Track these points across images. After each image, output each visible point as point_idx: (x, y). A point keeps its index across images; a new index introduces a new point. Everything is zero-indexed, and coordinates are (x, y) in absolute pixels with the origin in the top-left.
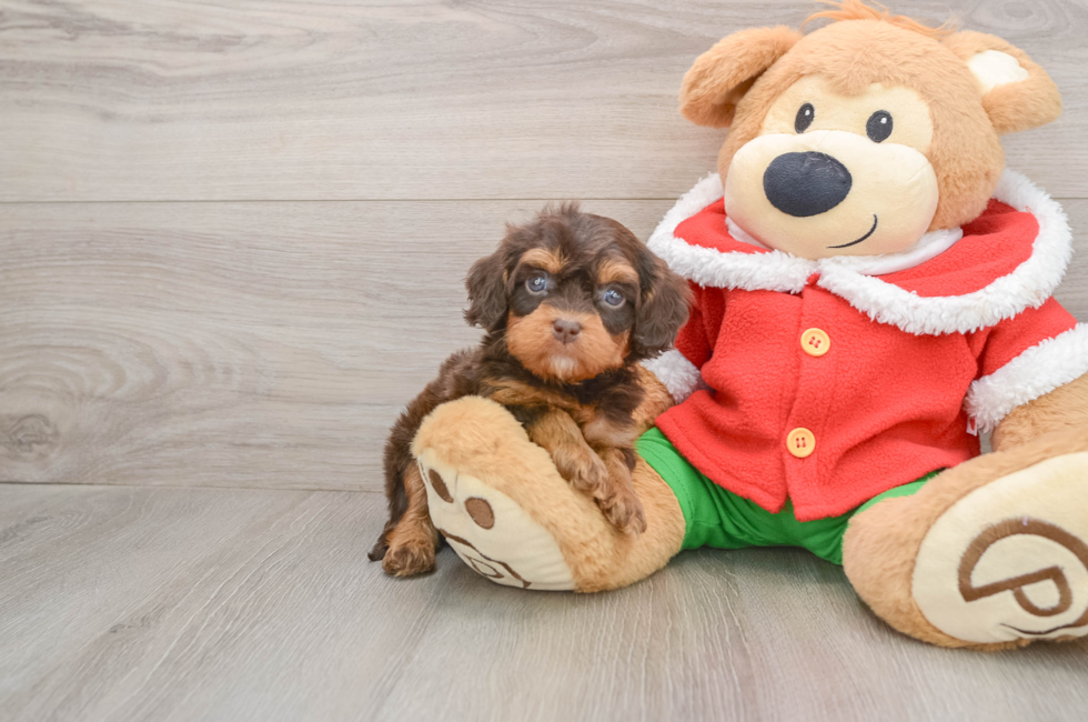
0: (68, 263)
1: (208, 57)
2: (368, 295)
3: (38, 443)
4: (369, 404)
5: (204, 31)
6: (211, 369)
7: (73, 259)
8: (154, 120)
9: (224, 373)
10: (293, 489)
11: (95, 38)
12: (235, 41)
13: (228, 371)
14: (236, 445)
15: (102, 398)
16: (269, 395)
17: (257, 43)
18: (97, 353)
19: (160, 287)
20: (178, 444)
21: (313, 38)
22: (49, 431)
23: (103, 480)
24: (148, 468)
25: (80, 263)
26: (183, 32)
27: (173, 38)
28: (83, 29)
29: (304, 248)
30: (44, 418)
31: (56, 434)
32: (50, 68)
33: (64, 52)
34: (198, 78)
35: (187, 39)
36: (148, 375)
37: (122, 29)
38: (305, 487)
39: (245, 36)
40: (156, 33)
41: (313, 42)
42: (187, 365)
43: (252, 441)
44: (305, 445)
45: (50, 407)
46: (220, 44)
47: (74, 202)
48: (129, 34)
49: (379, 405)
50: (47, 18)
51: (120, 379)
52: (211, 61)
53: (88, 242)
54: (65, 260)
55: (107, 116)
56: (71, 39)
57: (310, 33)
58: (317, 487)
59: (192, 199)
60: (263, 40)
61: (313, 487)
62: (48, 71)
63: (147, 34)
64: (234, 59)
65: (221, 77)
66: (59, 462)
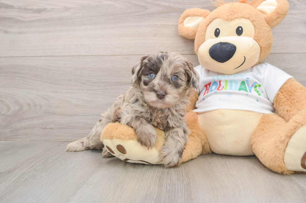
1: (36, 15)
2: (82, 83)
4: (82, 116)
5: (35, 7)
6: (36, 106)
8: (20, 33)
11: (4, 10)
12: (44, 10)
13: (41, 106)
14: (43, 128)
15: (3, 115)
16: (53, 113)
17: (50, 11)
18: (2, 101)
19: (21, 82)
20: (25, 128)
21: (66, 9)
23: (3, 139)
26: (29, 8)
27: (26, 9)
29: (64, 70)
34: (33, 21)
35: (30, 10)
36: (17, 108)
37: (11, 7)
38: (63, 140)
39: (47, 9)
40: (21, 8)
41: (66, 10)
42: (29, 105)
43: (48, 127)
44: (63, 128)
46: (39, 11)
48: (13, 9)
49: (85, 116)
51: (9, 109)
52: (38, 16)
55: (6, 32)
57: (65, 8)
58: (67, 140)
59: (31, 56)
60: (52, 10)
61: (66, 140)
63: (18, 8)
64: (43, 15)
65: (40, 20)
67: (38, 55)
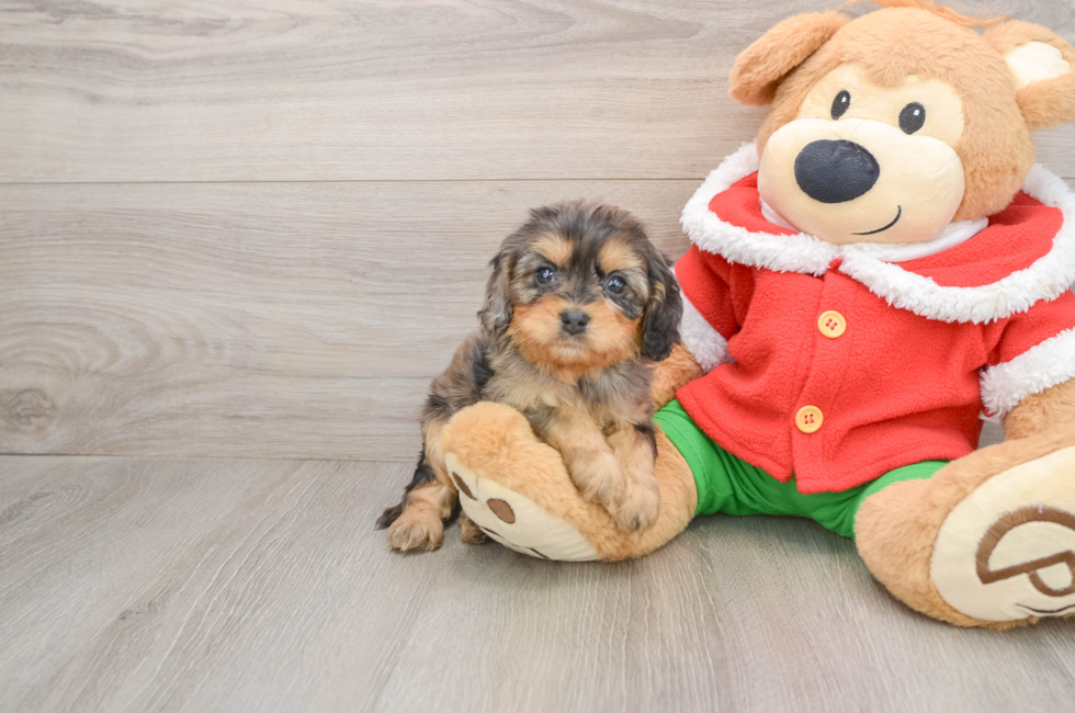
0: (61, 243)
1: (193, 40)
2: (354, 273)
3: (36, 416)
4: (357, 378)
5: (189, 15)
6: (202, 344)
7: (65, 239)
8: (141, 103)
9: (216, 348)
10: (285, 459)
11: (81, 22)
12: (219, 25)
13: (219, 347)
14: (228, 417)
15: (97, 372)
16: (260, 370)
17: (241, 27)
18: (91, 329)
19: (150, 265)
20: (172, 417)
21: (296, 21)
22: (46, 404)
23: (100, 451)
24: (143, 440)
25: (72, 242)
26: (168, 15)
27: (157, 22)
28: (68, 12)
29: (291, 228)
30: (40, 391)
31: (54, 407)
32: (37, 51)
33: (50, 35)
34: (184, 62)
35: (172, 22)
36: (142, 350)
37: (107, 13)
39: (229, 20)
40: (141, 17)
41: (295, 26)
42: (180, 341)
43: (244, 413)
44: (295, 417)
45: (47, 382)
46: (204, 28)
47: (65, 183)
48: (115, 18)
51: (115, 354)
52: (195, 45)
53: (79, 222)
54: (57, 240)
55: (95, 99)
56: (57, 23)
57: (292, 17)
58: (308, 456)
59: (180, 179)
60: (247, 24)
61: (304, 456)
62: (34, 56)
63: (132, 18)
64: (218, 43)
65: (207, 60)
66: (57, 435)
67: (204, 178)
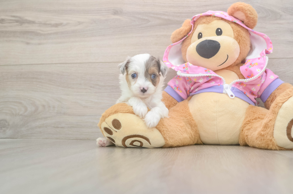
1: (54, 28)
3: (4, 127)
5: (53, 22)
6: (50, 107)
7: (16, 79)
8: (39, 44)
10: (69, 139)
11: (27, 25)
12: (61, 24)
13: (54, 107)
14: (55, 127)
15: (21, 115)
18: (21, 103)
19: (38, 86)
20: (40, 127)
21: (80, 23)
22: (7, 124)
23: (20, 137)
24: (32, 134)
25: (18, 80)
26: (48, 23)
27: (45, 24)
28: (24, 23)
29: (75, 75)
30: (5, 120)
31: (9, 125)
32: (14, 32)
33: (18, 28)
34: (51, 34)
35: (49, 24)
36: (33, 109)
37: (33, 22)
38: (72, 138)
39: (63, 23)
40: (41, 23)
42: (44, 106)
44: (73, 127)
45: (8, 118)
46: (56, 25)
47: (18, 65)
49: (93, 116)
50: (15, 20)
51: (26, 110)
52: (55, 29)
53: (21, 75)
54: (14, 79)
55: (28, 43)
56: (21, 25)
59: (48, 63)
60: (67, 24)
62: (14, 33)
63: (39, 23)
64: (60, 29)
65: (56, 33)
66: (9, 132)
